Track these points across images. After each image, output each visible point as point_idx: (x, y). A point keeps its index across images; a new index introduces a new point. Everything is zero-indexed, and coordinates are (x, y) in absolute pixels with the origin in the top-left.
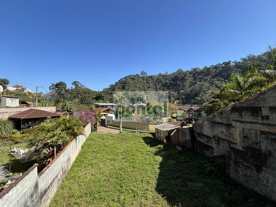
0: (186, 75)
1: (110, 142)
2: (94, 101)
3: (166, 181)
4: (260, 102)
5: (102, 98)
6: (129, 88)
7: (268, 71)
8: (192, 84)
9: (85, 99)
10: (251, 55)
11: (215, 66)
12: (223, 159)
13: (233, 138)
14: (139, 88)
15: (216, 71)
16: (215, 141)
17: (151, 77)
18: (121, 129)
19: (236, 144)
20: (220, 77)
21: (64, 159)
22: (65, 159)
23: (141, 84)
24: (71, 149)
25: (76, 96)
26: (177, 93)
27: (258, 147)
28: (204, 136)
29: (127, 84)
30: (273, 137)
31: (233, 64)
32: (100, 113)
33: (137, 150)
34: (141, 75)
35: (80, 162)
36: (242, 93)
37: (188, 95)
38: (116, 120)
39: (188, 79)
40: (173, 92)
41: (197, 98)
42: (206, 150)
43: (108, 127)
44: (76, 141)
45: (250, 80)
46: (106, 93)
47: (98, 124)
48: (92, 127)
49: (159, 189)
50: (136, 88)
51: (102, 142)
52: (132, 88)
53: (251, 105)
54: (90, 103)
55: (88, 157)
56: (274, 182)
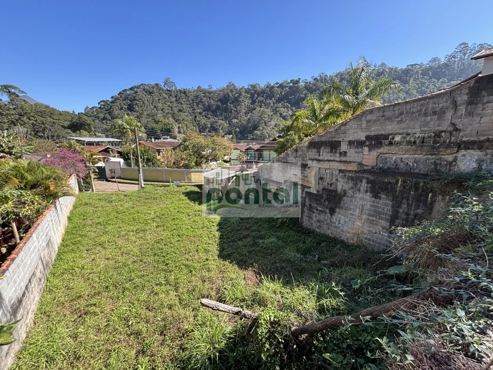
0: (241, 94)
1: (126, 205)
3: (231, 244)
4: (340, 135)
5: (86, 127)
6: (142, 110)
7: (347, 97)
8: (249, 110)
9: (44, 128)
11: (281, 84)
13: (308, 181)
14: (162, 110)
15: (281, 93)
17: (185, 93)
18: (142, 181)
19: (310, 188)
20: (286, 102)
21: (41, 242)
22: (42, 243)
23: (167, 103)
24: (49, 224)
25: (17, 120)
26: (228, 123)
27: (332, 188)
29: (138, 102)
31: (302, 83)
32: (94, 157)
33: (178, 212)
34: (164, 86)
35: (74, 244)
36: (317, 125)
37: (244, 126)
38: (127, 167)
39: (243, 101)
40: (221, 121)
41: (255, 132)
43: (115, 182)
44: (56, 208)
45: (327, 107)
46: (94, 118)
47: (93, 176)
48: (79, 183)
49: (223, 255)
50: (156, 111)
51: (109, 207)
52: (150, 109)
53: (331, 139)
54: (58, 137)
55: (88, 233)
56: (345, 222)
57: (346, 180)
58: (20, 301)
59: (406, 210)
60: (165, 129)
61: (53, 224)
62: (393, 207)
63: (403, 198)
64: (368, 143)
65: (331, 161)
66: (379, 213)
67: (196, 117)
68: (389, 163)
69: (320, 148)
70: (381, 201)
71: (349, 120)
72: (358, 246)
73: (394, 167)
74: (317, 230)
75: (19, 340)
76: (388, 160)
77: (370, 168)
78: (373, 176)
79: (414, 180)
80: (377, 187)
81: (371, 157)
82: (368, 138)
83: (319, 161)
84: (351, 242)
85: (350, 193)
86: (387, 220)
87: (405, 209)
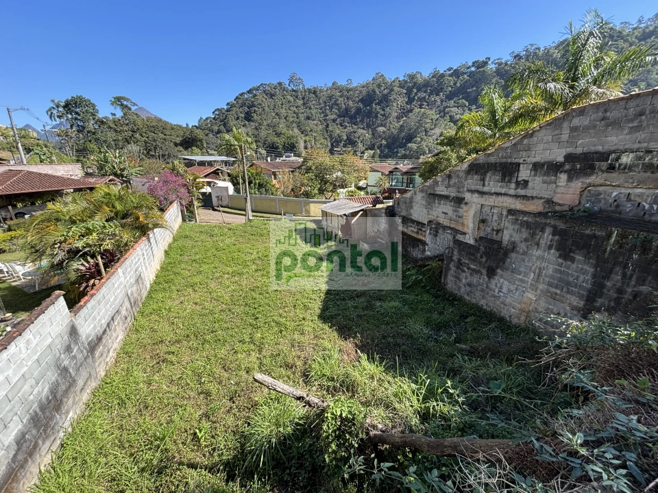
0: (392, 90)
1: (228, 241)
2: (180, 151)
3: (338, 303)
4: (521, 152)
5: (199, 143)
6: (261, 119)
7: (551, 85)
8: (404, 113)
9: (156, 145)
10: (532, 45)
11: (455, 70)
12: (439, 260)
13: (463, 224)
14: (285, 118)
15: (455, 84)
16: (431, 230)
17: (315, 92)
18: (250, 213)
19: (465, 234)
20: (462, 99)
21: (128, 278)
22: (130, 279)
23: (292, 108)
24: (139, 259)
25: (131, 137)
26: (370, 132)
27: (498, 238)
28: (413, 221)
29: (256, 109)
30: (525, 219)
31: (493, 66)
32: (197, 180)
34: (289, 85)
35: (166, 282)
36: (495, 135)
37: (394, 137)
38: (236, 194)
39: (395, 99)
40: (362, 131)
41: (409, 145)
42: (413, 247)
43: (219, 211)
44: (149, 241)
45: (517, 105)
46: (207, 132)
47: (196, 203)
48: (182, 211)
49: (324, 317)
50: (278, 120)
51: (209, 242)
52: (270, 118)
53: (504, 160)
54: (169, 156)
55: (182, 271)
56: (510, 291)
57: (517, 227)
58: (100, 339)
59: (619, 284)
60: (288, 144)
61: (144, 259)
62: (594, 276)
63: (615, 265)
64: (567, 167)
65: (501, 194)
66: (568, 284)
67: (327, 126)
68: (603, 201)
69: (484, 174)
70: (574, 266)
71: (538, 128)
72: (525, 330)
73: (612, 209)
74: (466, 297)
75: (97, 377)
76: (602, 196)
77: (566, 208)
78: (565, 223)
79: (643, 235)
80: (570, 242)
81: (571, 191)
82: (569, 158)
83: (482, 193)
84: (515, 321)
85: (522, 247)
86: (581, 297)
87: (617, 281)
